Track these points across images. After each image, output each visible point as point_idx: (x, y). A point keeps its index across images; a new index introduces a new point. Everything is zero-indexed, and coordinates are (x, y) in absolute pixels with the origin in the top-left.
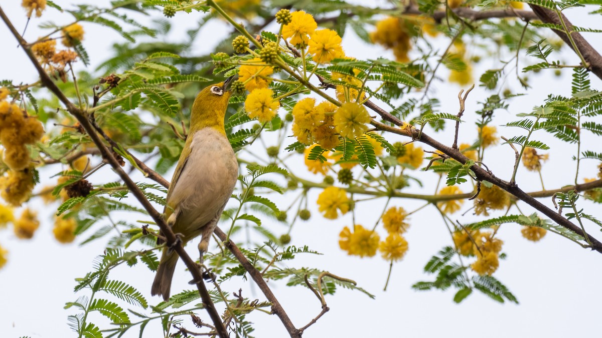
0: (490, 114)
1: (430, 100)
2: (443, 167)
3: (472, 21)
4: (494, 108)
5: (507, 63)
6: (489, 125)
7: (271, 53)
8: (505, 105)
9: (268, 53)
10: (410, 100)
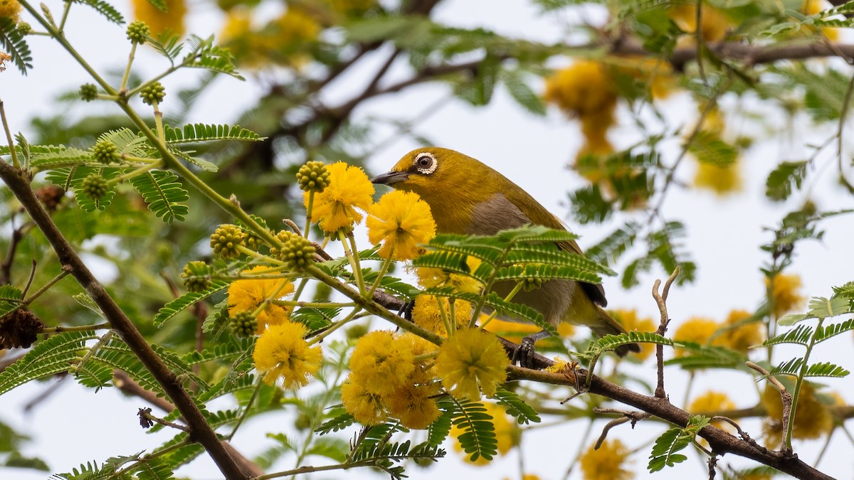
0: (788, 251)
1: (667, 224)
2: (699, 358)
3: (747, 67)
4: (796, 239)
5: (819, 149)
6: (787, 272)
7: (306, 248)
8: (817, 231)
9: (299, 248)
10: (627, 224)
